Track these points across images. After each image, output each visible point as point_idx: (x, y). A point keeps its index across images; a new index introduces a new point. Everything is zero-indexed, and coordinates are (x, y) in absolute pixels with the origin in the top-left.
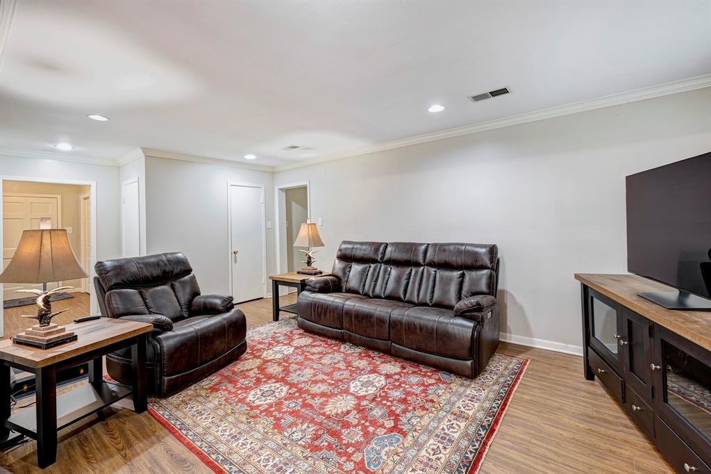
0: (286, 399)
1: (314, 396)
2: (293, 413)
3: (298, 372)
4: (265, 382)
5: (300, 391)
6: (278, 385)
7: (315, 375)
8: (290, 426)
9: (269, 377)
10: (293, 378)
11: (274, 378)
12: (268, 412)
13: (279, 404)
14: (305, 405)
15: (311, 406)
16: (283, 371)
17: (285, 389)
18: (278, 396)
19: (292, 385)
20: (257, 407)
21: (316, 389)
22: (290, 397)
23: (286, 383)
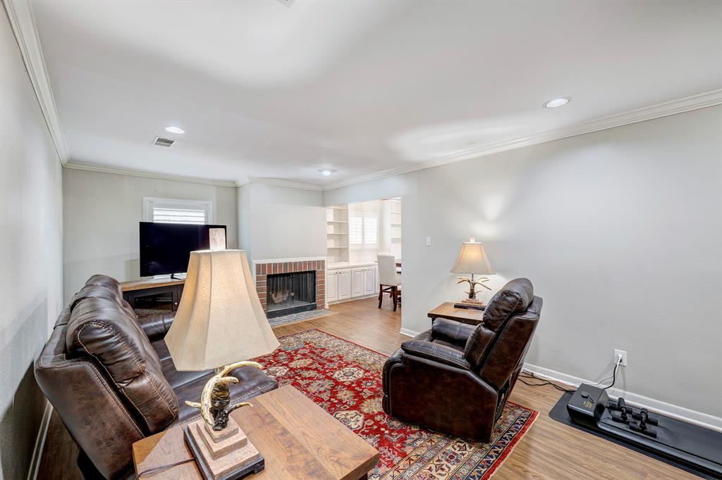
0: (336, 369)
1: (316, 369)
2: (331, 361)
3: (322, 389)
4: (353, 383)
5: (324, 373)
6: (342, 380)
7: (308, 385)
8: (334, 357)
9: (349, 387)
10: (328, 384)
11: (345, 386)
12: (347, 364)
13: (340, 367)
14: (324, 364)
15: (319, 364)
16: (337, 392)
17: (336, 376)
18: (342, 372)
19: (330, 378)
20: (354, 367)
21: (313, 374)
22: (333, 370)
23: (335, 380)
